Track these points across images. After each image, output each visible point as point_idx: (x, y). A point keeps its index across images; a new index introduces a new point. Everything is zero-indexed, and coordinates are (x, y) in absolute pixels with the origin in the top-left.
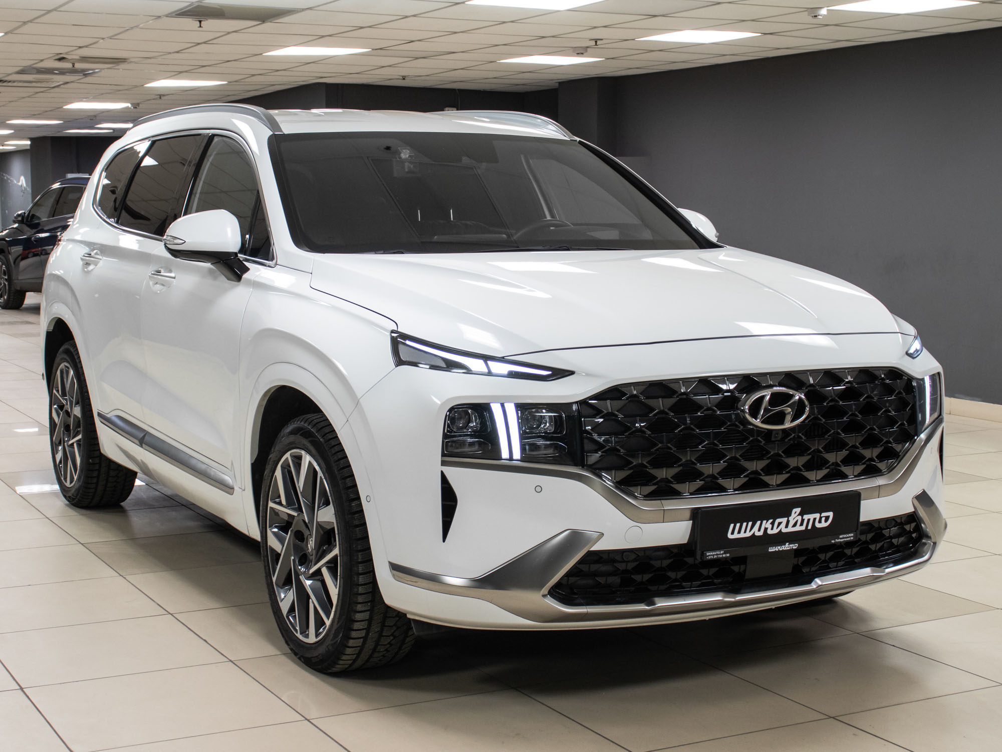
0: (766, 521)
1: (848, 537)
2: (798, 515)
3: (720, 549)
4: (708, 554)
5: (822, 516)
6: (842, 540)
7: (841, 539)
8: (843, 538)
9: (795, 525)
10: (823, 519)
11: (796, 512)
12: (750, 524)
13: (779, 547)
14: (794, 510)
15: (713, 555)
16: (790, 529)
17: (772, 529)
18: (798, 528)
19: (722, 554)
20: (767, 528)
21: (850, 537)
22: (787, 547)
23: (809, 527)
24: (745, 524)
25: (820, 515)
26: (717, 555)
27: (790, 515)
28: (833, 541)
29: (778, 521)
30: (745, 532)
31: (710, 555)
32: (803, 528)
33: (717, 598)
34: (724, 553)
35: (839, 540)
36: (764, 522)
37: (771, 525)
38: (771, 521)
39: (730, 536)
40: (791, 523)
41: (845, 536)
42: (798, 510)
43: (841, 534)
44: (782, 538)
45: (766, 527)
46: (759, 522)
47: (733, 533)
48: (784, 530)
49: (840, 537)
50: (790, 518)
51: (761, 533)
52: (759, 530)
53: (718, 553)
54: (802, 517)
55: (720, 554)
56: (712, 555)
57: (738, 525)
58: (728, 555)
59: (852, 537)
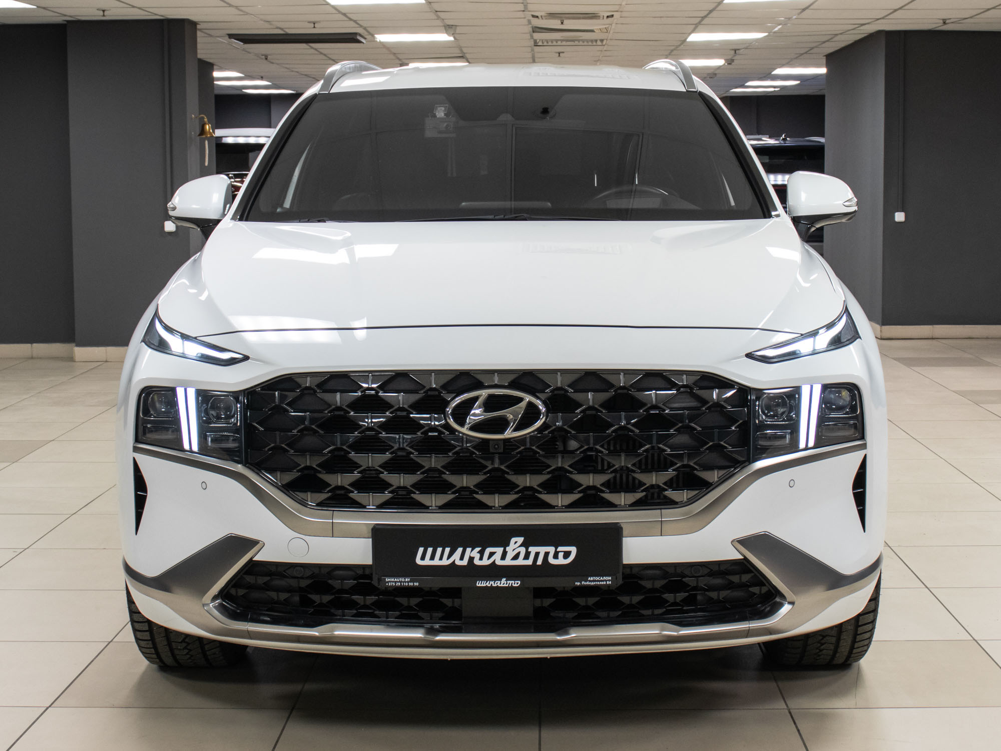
0: (471, 549)
1: (602, 581)
2: (521, 546)
3: (405, 576)
4: (387, 580)
5: (558, 550)
6: (592, 583)
7: (590, 581)
8: (593, 581)
9: (516, 557)
10: (561, 555)
11: (516, 542)
12: (447, 550)
13: (493, 583)
14: (513, 540)
15: (396, 582)
16: (508, 562)
17: (481, 559)
18: (520, 562)
19: (408, 582)
20: (474, 558)
21: (606, 581)
22: (503, 583)
23: (539, 562)
24: (439, 550)
25: (556, 549)
26: (401, 582)
27: (508, 545)
28: (578, 584)
29: (488, 550)
30: (441, 559)
31: (388, 582)
32: (529, 562)
33: (417, 634)
34: (410, 582)
35: (588, 583)
36: (469, 550)
37: (479, 555)
38: (478, 549)
39: (419, 561)
40: (511, 554)
41: (598, 578)
42: (520, 540)
43: (591, 576)
44: (494, 571)
45: (472, 556)
46: (460, 550)
47: (423, 558)
48: (499, 562)
49: (589, 579)
50: (508, 549)
51: (465, 562)
52: (462, 558)
53: (403, 580)
54: (527, 549)
55: (406, 582)
56: (393, 582)
57: (430, 550)
58: (416, 584)
59: (609, 580)
